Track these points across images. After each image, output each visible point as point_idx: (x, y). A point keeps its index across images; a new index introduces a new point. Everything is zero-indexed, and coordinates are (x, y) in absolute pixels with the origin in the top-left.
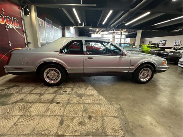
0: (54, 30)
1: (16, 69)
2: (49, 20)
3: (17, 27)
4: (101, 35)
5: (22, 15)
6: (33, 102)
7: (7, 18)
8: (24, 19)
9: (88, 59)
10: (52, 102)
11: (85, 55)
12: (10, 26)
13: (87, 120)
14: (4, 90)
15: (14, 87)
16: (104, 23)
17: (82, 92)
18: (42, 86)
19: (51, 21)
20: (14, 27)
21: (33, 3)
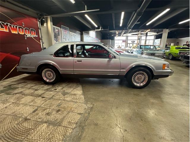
0: (71, 35)
1: (23, 69)
2: (65, 27)
3: (34, 36)
4: (125, 37)
5: (39, 26)
6: (27, 95)
7: (26, 29)
8: (40, 29)
9: (78, 61)
10: (40, 96)
11: (75, 58)
12: (29, 35)
13: (54, 112)
14: (15, 84)
15: (23, 83)
16: (121, 25)
17: (69, 91)
18: (42, 84)
19: (68, 28)
20: (32, 36)
21: (49, 14)
